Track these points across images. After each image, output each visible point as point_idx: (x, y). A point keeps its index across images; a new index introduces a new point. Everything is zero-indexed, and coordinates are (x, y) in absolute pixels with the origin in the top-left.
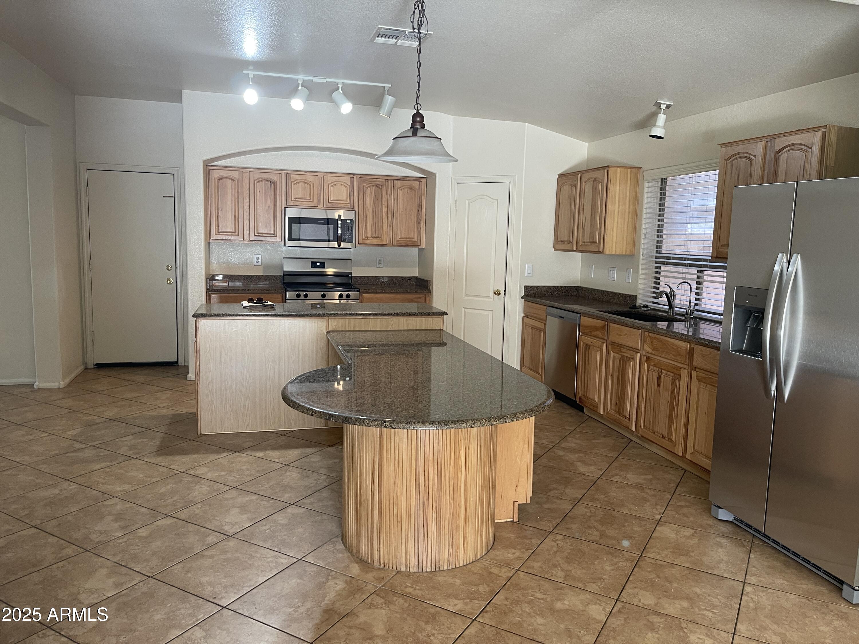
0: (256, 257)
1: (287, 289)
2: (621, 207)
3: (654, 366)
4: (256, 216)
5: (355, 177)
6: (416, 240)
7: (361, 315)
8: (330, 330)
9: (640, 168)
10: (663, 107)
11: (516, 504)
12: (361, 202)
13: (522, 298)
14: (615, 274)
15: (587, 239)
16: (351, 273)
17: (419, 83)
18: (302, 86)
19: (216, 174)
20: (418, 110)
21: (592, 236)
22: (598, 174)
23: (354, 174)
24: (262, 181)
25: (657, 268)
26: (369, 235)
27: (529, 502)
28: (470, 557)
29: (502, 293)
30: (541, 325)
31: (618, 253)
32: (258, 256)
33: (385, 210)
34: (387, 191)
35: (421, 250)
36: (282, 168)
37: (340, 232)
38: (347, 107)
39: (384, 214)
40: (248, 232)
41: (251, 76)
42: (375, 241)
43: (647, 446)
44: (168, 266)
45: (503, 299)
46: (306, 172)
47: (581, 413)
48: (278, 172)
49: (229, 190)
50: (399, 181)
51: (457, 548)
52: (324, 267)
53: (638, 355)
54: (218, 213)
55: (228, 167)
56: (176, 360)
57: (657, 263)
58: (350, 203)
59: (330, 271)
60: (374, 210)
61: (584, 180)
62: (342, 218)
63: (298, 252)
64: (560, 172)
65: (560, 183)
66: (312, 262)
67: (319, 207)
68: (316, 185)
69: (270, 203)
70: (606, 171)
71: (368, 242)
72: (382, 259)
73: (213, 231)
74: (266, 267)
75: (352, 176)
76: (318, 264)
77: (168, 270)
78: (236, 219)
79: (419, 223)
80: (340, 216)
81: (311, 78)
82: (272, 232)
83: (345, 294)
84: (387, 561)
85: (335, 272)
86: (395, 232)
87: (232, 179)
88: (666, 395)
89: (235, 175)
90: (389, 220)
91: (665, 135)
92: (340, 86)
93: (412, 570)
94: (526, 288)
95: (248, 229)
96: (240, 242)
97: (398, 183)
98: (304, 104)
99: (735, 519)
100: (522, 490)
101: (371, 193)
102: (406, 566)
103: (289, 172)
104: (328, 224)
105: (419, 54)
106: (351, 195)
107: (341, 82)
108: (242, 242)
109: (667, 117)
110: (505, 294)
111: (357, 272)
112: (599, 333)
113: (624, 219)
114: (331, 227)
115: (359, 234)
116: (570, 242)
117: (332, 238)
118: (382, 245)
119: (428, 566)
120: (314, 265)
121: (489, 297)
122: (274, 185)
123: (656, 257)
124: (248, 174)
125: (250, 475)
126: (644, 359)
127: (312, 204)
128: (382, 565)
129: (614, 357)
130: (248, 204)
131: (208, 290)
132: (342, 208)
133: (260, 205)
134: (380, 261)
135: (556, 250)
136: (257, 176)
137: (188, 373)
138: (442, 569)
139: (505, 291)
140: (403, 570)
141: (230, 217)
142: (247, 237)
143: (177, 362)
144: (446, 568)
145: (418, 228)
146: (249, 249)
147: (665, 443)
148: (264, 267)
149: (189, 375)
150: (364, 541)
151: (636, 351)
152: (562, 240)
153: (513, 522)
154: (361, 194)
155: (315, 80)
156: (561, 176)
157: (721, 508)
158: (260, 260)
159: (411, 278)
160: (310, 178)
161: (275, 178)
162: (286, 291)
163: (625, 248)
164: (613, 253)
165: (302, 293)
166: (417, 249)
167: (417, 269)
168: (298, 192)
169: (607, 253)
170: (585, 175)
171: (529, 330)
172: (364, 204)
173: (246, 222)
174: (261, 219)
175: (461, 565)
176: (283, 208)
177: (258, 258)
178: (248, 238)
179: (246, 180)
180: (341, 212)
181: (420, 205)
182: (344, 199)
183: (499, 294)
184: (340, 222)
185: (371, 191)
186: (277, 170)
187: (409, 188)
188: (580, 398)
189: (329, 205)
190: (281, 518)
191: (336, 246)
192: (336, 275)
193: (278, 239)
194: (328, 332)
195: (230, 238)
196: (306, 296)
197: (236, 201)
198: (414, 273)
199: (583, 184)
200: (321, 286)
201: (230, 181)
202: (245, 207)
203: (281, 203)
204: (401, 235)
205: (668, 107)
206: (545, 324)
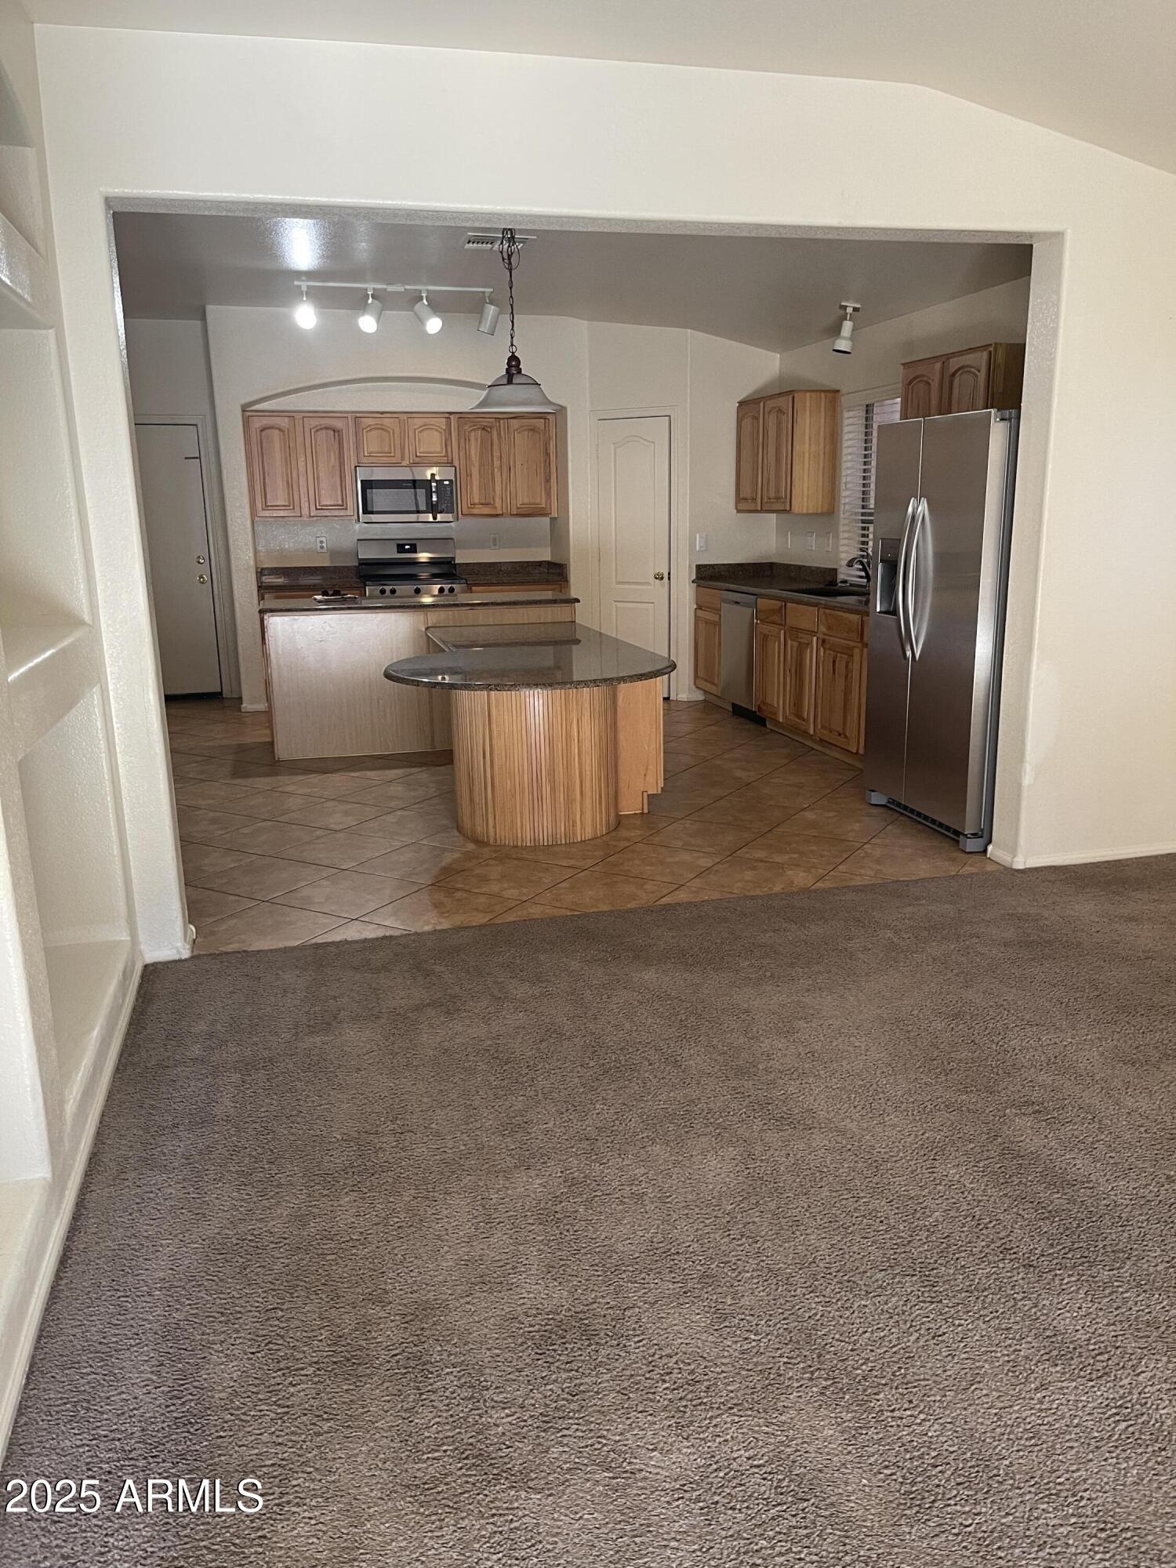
0: (318, 540)
1: (367, 583)
2: (813, 447)
3: (830, 649)
4: (317, 479)
5: (452, 417)
6: (544, 506)
7: (468, 605)
8: (430, 625)
9: (838, 391)
10: (849, 310)
11: (645, 795)
12: (462, 453)
13: (693, 582)
14: (813, 541)
15: (772, 495)
16: (453, 558)
17: (513, 322)
18: (373, 298)
19: (257, 423)
20: (513, 353)
21: (778, 491)
22: (782, 402)
23: (450, 413)
24: (321, 429)
25: (864, 529)
26: (477, 501)
27: (659, 792)
28: (589, 833)
29: (666, 576)
30: (715, 618)
31: (811, 512)
32: (321, 539)
33: (497, 463)
34: (499, 434)
35: (553, 520)
36: (347, 409)
37: (435, 499)
38: (434, 325)
39: (496, 470)
40: (307, 504)
41: (304, 289)
42: (486, 511)
43: (828, 752)
44: (199, 557)
45: (667, 586)
46: (382, 413)
47: (763, 728)
48: (343, 415)
49: (277, 445)
50: (515, 421)
51: (574, 822)
52: (415, 552)
53: (815, 638)
54: (264, 479)
55: (273, 411)
56: (219, 690)
57: (863, 522)
58: (447, 456)
59: (423, 556)
60: (481, 465)
61: (767, 410)
62: (437, 478)
63: (376, 531)
64: (739, 399)
65: (740, 415)
66: (398, 545)
67: (404, 464)
68: (397, 430)
69: (334, 461)
70: (790, 397)
71: (476, 511)
72: (497, 536)
73: (259, 505)
74: (333, 553)
75: (447, 415)
76: (407, 547)
77: (199, 562)
78: (289, 485)
79: (548, 480)
80: (433, 475)
81: (385, 286)
82: (340, 503)
83: (447, 587)
84: (503, 838)
85: (431, 558)
86: (513, 495)
87: (280, 430)
88: (840, 683)
89: (284, 422)
90: (504, 478)
91: (852, 349)
92: (424, 295)
93: (528, 844)
94: (698, 567)
95: (306, 499)
96: (297, 519)
97: (514, 423)
98: (378, 322)
99: (888, 802)
100: (651, 778)
101: (476, 439)
102: (522, 841)
103: (358, 415)
104: (415, 488)
105: (511, 288)
106: (447, 443)
107: (424, 289)
108: (300, 519)
109: (854, 325)
110: (669, 579)
111: (462, 557)
112: (776, 618)
113: (819, 465)
114: (421, 492)
115: (463, 504)
116: (754, 499)
117: (423, 507)
118: (497, 516)
119: (544, 838)
120: (401, 548)
121: (648, 584)
122: (339, 435)
123: (863, 514)
124: (301, 421)
125: (348, 790)
126: (820, 641)
127: (393, 460)
128: (499, 842)
129: (792, 647)
130: (304, 463)
131: (260, 588)
132: (436, 464)
133: (321, 465)
134: (495, 539)
135: (739, 511)
136: (314, 422)
137: (242, 703)
138: (559, 843)
139: (669, 574)
140: (519, 844)
141: (280, 484)
142: (305, 511)
143: (221, 693)
144: (563, 842)
145: (546, 490)
146: (308, 529)
147: (840, 742)
148: (331, 555)
149: (244, 705)
150: (478, 821)
151: (813, 633)
152: (745, 496)
153: (642, 813)
154: (462, 441)
155: (390, 288)
156: (741, 403)
157: (873, 791)
158: (324, 545)
159: (540, 564)
160: (387, 422)
161: (338, 424)
162: (365, 586)
163: (820, 503)
164: (805, 512)
165: (388, 588)
166: (547, 520)
167: (549, 550)
168: (372, 443)
169: (796, 512)
170: (768, 402)
171: (702, 626)
172: (468, 457)
173: (303, 490)
174: (324, 485)
175: (579, 840)
176: (353, 467)
177: (321, 542)
178: (307, 513)
179: (299, 429)
180: (434, 470)
181: (548, 454)
182: (439, 449)
183: (662, 578)
184: (434, 484)
185: (475, 437)
186: (341, 412)
187: (532, 430)
188: (759, 707)
189: (417, 460)
190: (389, 818)
191: (431, 519)
192: (433, 562)
193: (350, 512)
194: (427, 629)
195: (282, 514)
196: (393, 592)
197: (288, 461)
198: (545, 555)
199: (766, 416)
200: (412, 578)
201: (277, 431)
202: (301, 469)
203: (350, 460)
204: (523, 498)
205: (855, 309)
206: (720, 616)
